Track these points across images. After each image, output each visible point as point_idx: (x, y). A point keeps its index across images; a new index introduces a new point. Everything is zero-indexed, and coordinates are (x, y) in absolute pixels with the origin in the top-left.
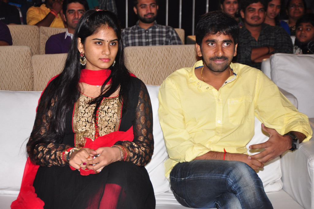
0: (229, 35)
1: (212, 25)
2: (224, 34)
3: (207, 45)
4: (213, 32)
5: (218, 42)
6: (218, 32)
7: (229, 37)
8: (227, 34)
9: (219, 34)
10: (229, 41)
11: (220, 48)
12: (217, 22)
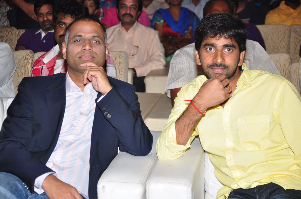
0: (231, 38)
1: (212, 27)
2: (225, 38)
3: (205, 50)
4: (212, 35)
5: (218, 46)
6: (218, 35)
7: (232, 42)
8: (229, 38)
9: (219, 37)
10: (231, 46)
11: (219, 54)
12: (218, 23)
